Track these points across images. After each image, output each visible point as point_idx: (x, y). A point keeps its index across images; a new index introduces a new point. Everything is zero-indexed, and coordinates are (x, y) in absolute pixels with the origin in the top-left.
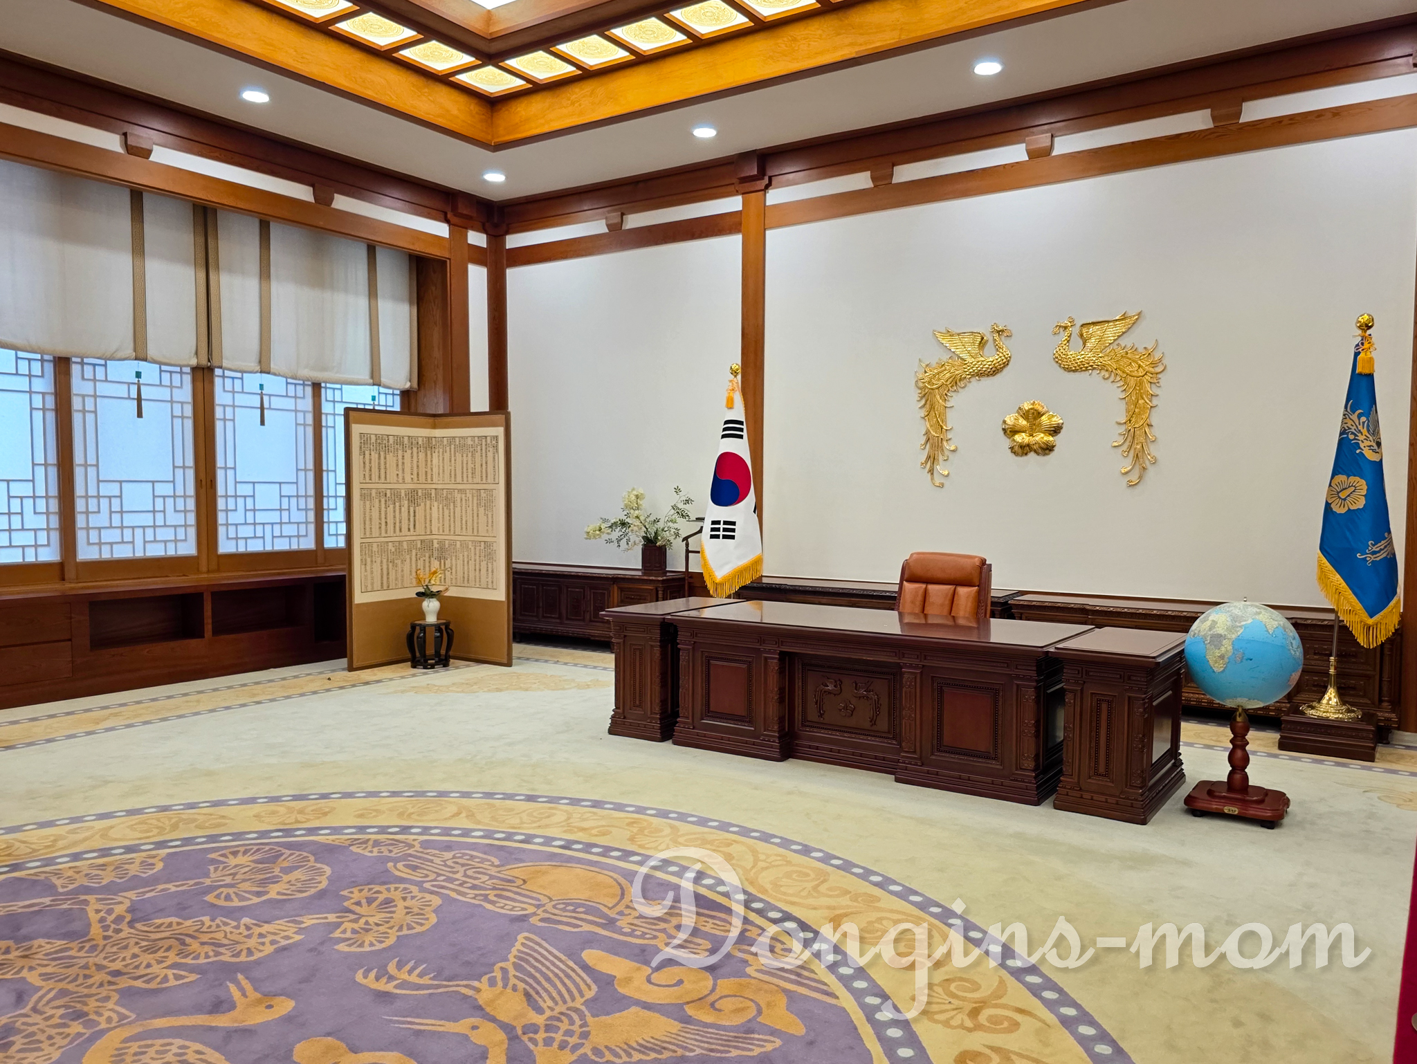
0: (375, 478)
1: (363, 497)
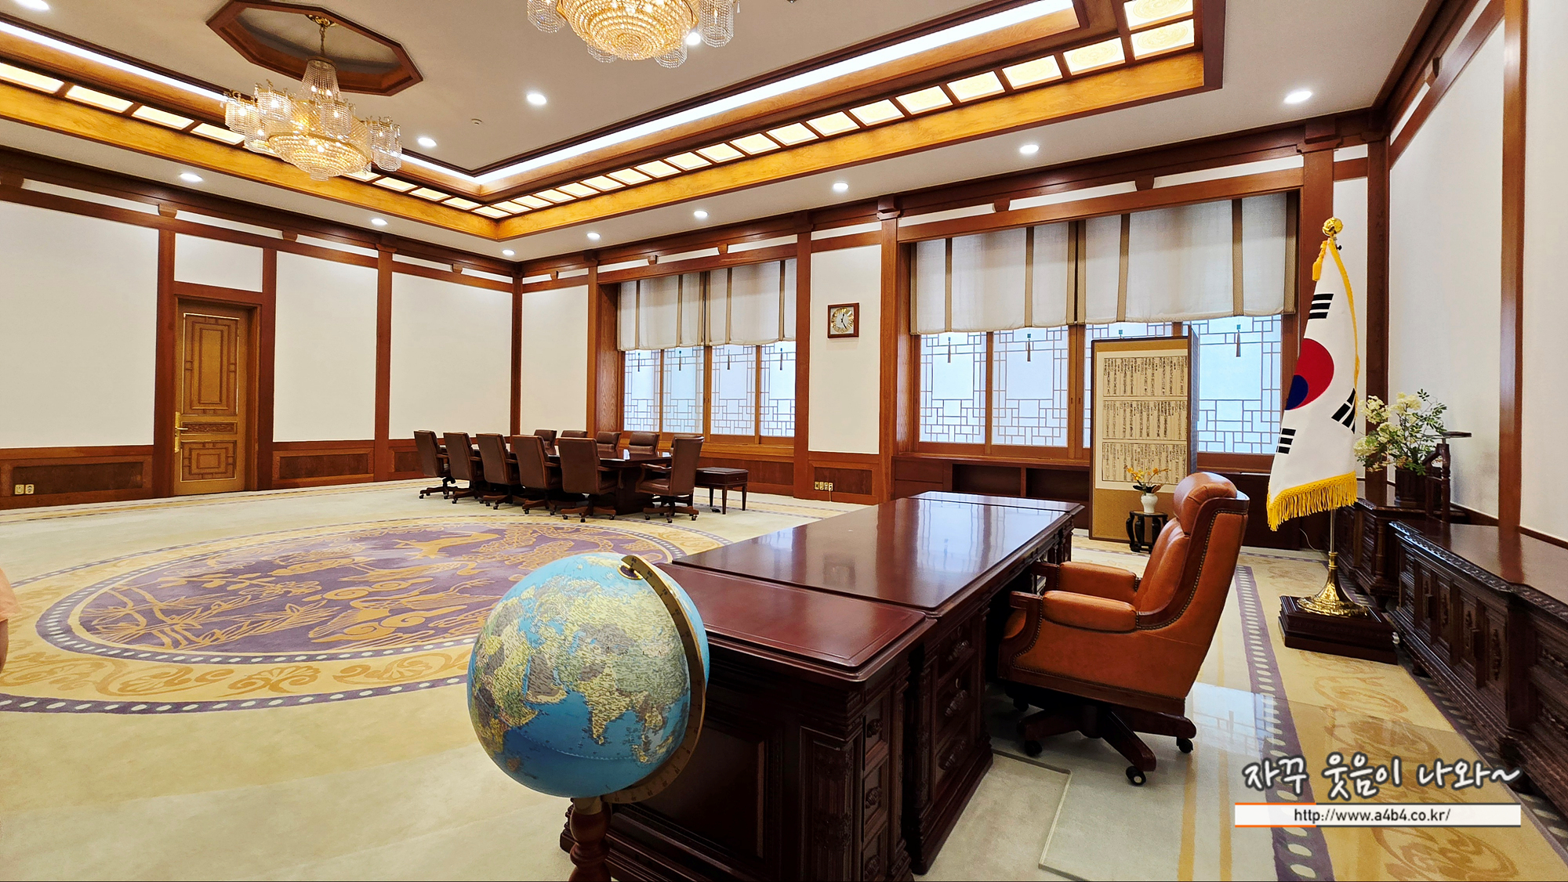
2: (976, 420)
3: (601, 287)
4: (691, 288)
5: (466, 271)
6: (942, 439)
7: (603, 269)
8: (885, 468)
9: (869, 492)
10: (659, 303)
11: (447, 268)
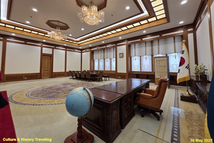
0: (158, 64)
1: (156, 66)
2: (139, 68)
3: (91, 52)
4: (102, 52)
5: (75, 50)
6: (135, 71)
7: (92, 50)
8: (127, 75)
9: (125, 78)
10: (98, 54)
11: (73, 50)
